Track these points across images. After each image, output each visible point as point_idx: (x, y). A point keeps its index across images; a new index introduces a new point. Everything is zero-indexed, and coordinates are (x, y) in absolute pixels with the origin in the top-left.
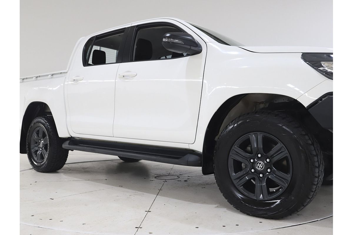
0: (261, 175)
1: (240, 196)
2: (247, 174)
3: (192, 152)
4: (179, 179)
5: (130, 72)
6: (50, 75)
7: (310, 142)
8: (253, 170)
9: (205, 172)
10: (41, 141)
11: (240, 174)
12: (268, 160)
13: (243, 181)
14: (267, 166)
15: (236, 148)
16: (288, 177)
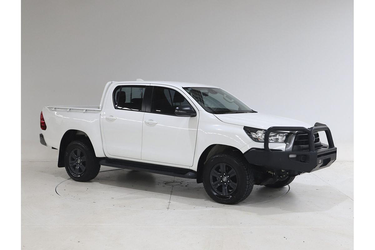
0: (225, 184)
1: (215, 194)
2: (219, 183)
3: (192, 171)
4: (182, 185)
5: (153, 120)
6: (85, 110)
7: (245, 169)
8: (221, 181)
9: (198, 182)
10: (78, 158)
11: (216, 183)
12: (228, 176)
13: (217, 187)
14: (228, 179)
15: (214, 170)
16: (236, 184)
